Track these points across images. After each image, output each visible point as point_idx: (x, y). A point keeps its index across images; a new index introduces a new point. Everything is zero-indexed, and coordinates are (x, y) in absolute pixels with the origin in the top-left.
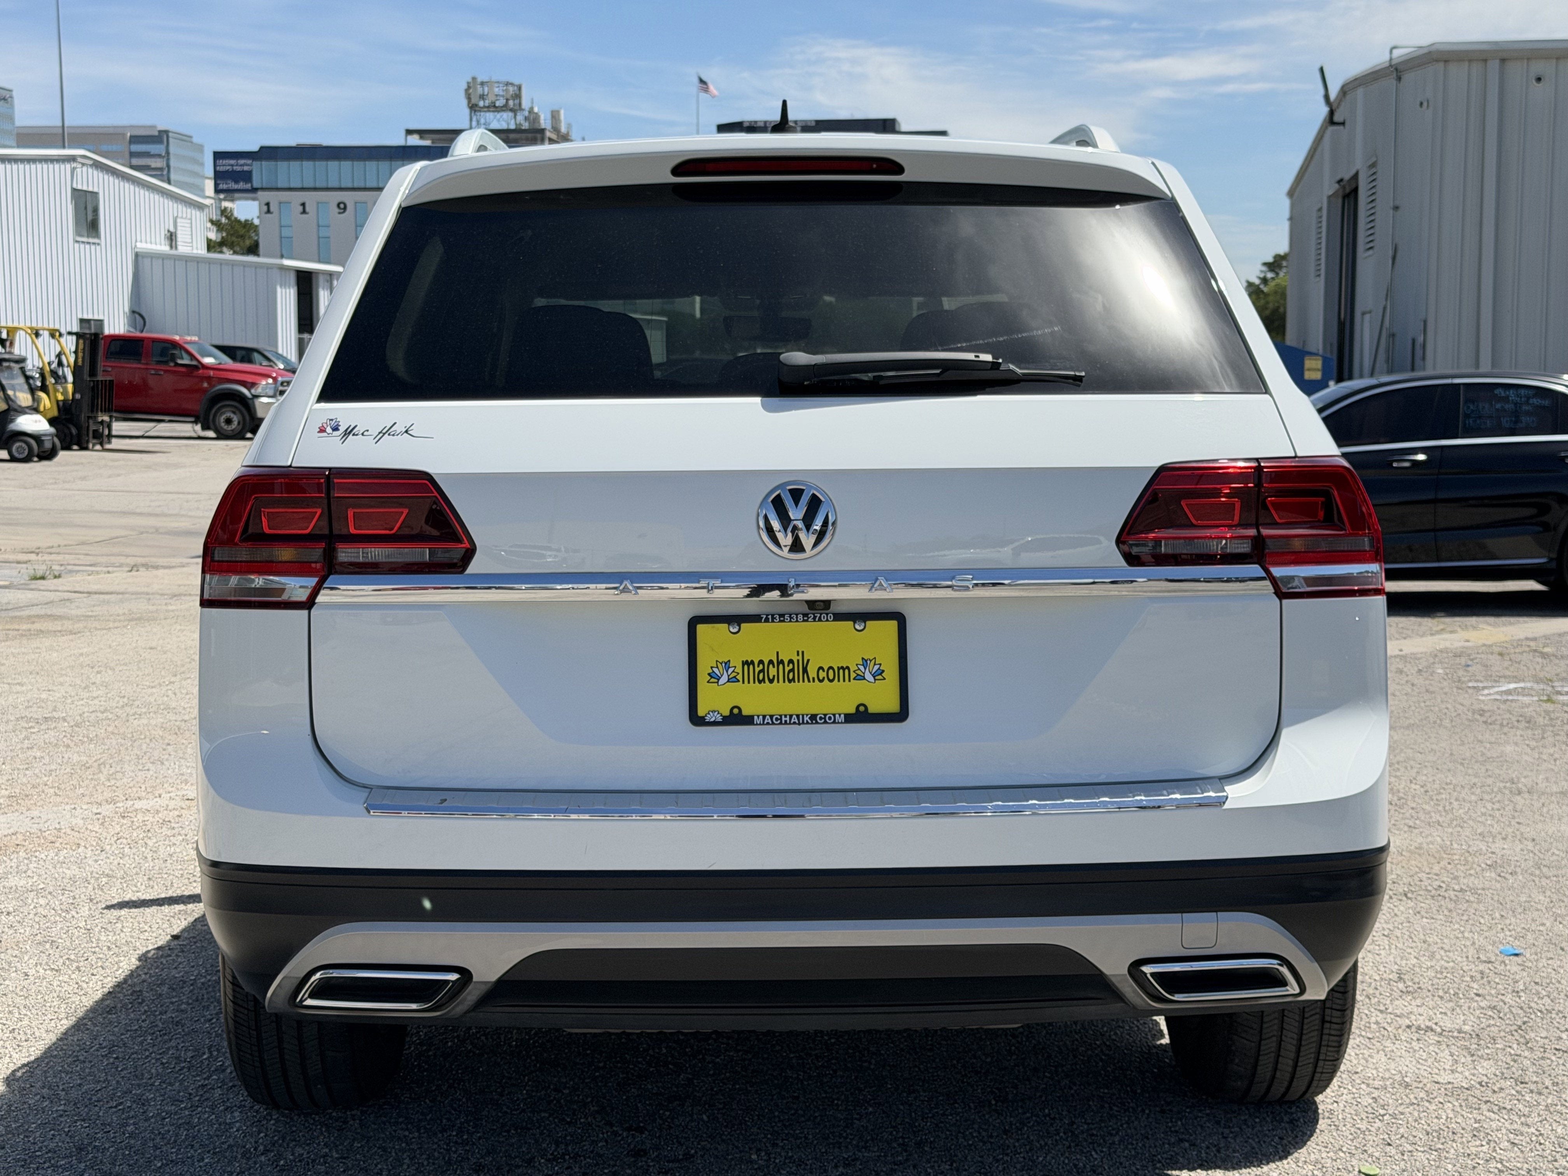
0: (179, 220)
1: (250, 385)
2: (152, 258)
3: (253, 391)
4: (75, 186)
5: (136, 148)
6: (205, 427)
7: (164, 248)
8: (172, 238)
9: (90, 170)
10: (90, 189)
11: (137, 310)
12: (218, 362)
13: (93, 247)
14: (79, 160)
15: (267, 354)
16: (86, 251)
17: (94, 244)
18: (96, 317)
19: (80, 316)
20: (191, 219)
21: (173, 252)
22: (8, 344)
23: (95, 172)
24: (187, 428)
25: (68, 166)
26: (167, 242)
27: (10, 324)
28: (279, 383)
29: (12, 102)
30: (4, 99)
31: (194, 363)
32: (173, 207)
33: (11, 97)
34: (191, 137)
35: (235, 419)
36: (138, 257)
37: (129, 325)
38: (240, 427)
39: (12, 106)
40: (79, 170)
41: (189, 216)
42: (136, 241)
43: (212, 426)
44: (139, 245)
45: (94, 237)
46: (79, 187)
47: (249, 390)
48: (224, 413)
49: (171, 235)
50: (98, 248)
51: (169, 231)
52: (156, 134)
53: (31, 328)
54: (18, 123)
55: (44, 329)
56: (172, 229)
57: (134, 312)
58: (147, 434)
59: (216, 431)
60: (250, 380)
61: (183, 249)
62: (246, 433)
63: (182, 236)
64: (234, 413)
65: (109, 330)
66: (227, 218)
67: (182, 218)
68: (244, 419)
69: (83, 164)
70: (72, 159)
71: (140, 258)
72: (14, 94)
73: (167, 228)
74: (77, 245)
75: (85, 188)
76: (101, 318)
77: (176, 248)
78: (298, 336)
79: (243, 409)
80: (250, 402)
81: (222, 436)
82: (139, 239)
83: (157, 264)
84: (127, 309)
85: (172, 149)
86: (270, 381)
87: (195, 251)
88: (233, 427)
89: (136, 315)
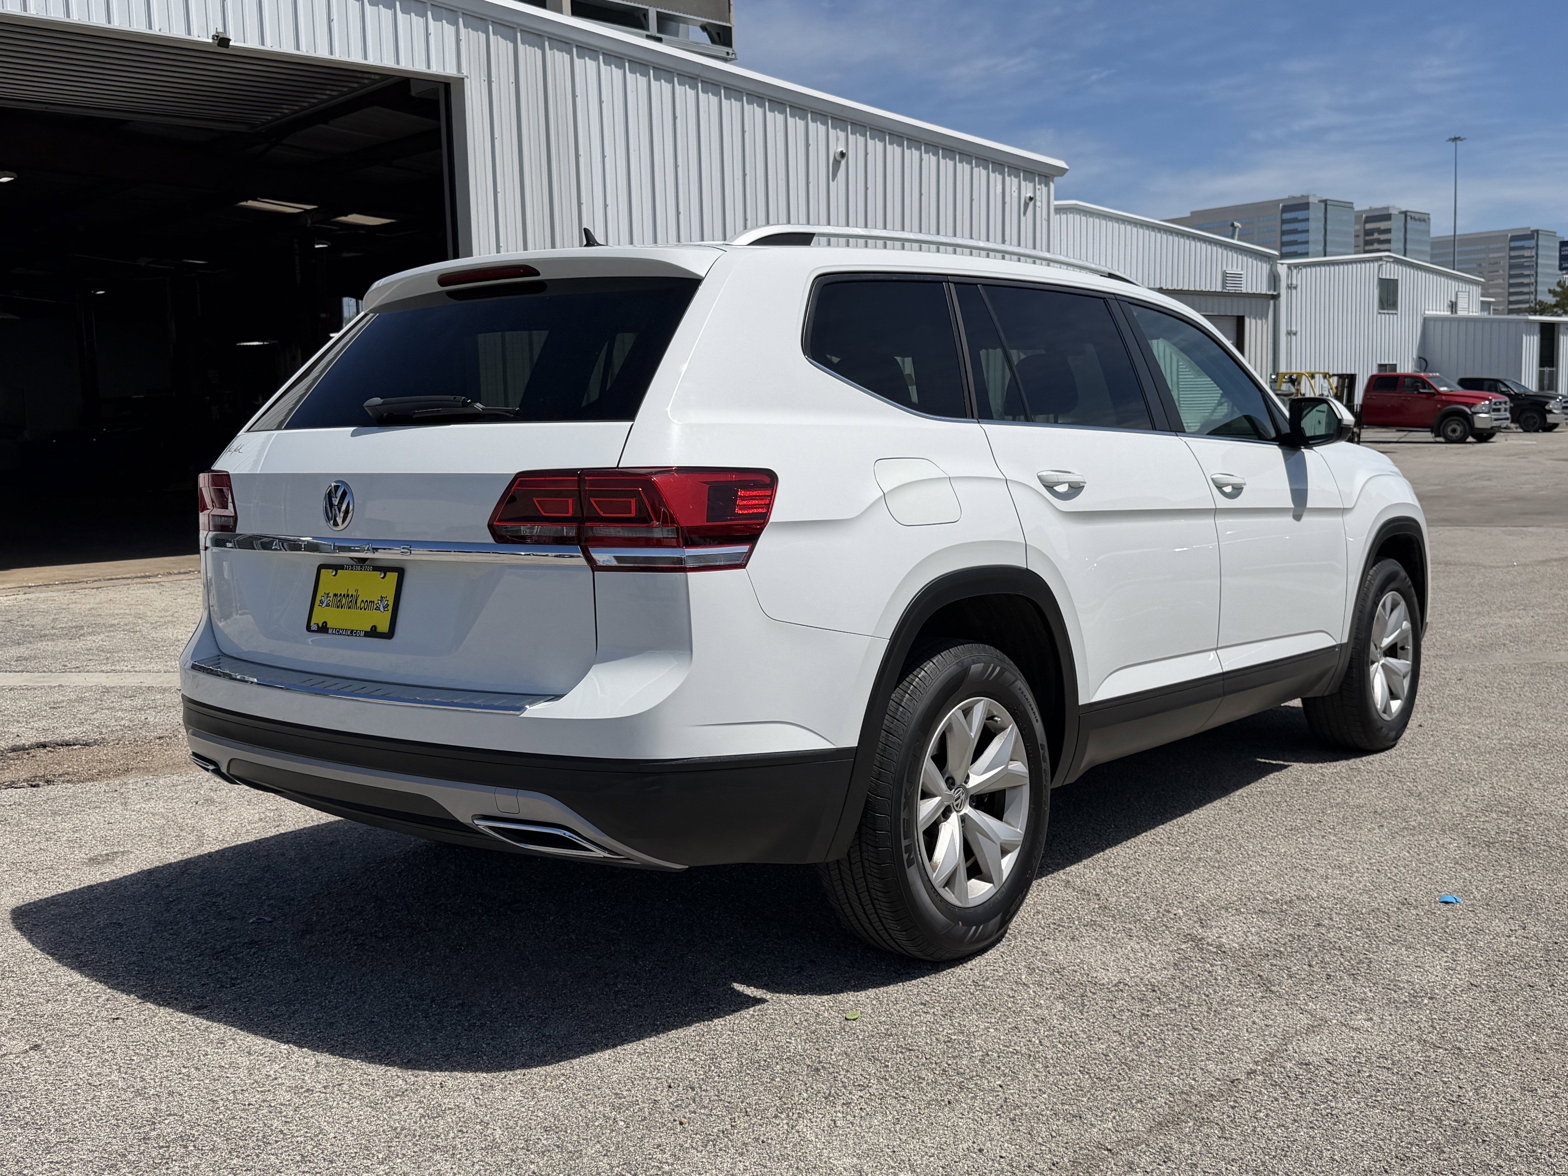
0: (1459, 293)
1: (1470, 405)
2: (1435, 320)
3: (1473, 409)
4: (1380, 276)
5: (1513, 244)
6: (1438, 435)
7: (1447, 313)
8: (1453, 306)
9: (1392, 265)
10: (1392, 277)
11: (1422, 356)
12: (1449, 390)
13: (1391, 316)
14: (1384, 259)
15: (1506, 382)
16: (1386, 319)
17: (1392, 314)
18: (1391, 362)
19: (1379, 362)
20: (1469, 292)
21: (1454, 316)
22: (1296, 383)
23: (1396, 267)
24: (1428, 436)
25: (1376, 264)
26: (1449, 309)
27: (1299, 371)
28: (1493, 403)
29: (1429, 222)
30: (1424, 220)
31: (1432, 391)
32: (1454, 285)
33: (1429, 219)
34: (1555, 233)
35: (1459, 429)
36: (1426, 321)
37: (1416, 366)
38: (1462, 434)
39: (1429, 225)
40: (1384, 266)
41: (1467, 290)
42: (1425, 310)
43: (1442, 434)
44: (1427, 312)
45: (1393, 309)
46: (1384, 277)
47: (1470, 408)
48: (1451, 425)
49: (1452, 304)
50: (1395, 316)
51: (1451, 301)
52: (1529, 233)
53: (1308, 373)
54: (1432, 235)
55: (1319, 373)
56: (1453, 300)
57: (1420, 358)
58: (1402, 440)
59: (1445, 437)
60: (1471, 402)
61: (1461, 313)
62: (1467, 437)
63: (1462, 304)
64: (1458, 425)
65: (1400, 371)
66: (1562, 287)
67: (1462, 292)
68: (1465, 428)
69: (1387, 262)
70: (1380, 259)
71: (1427, 321)
72: (1431, 217)
73: (1449, 299)
74: (1379, 316)
75: (1388, 277)
76: (1395, 362)
77: (1456, 312)
78: (1538, 369)
79: (1465, 423)
80: (1470, 417)
81: (1449, 441)
82: (1427, 308)
83: (1439, 324)
84: (1415, 356)
85: (1540, 243)
86: (1487, 402)
87: (1471, 314)
88: (1457, 434)
89: (1423, 361)
